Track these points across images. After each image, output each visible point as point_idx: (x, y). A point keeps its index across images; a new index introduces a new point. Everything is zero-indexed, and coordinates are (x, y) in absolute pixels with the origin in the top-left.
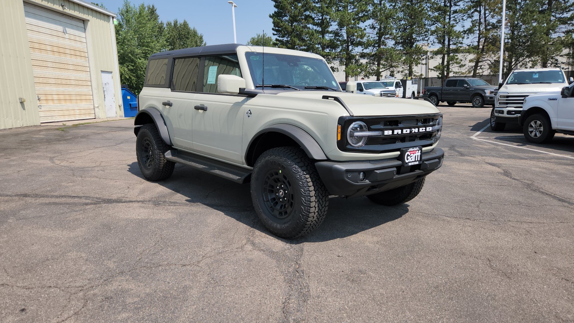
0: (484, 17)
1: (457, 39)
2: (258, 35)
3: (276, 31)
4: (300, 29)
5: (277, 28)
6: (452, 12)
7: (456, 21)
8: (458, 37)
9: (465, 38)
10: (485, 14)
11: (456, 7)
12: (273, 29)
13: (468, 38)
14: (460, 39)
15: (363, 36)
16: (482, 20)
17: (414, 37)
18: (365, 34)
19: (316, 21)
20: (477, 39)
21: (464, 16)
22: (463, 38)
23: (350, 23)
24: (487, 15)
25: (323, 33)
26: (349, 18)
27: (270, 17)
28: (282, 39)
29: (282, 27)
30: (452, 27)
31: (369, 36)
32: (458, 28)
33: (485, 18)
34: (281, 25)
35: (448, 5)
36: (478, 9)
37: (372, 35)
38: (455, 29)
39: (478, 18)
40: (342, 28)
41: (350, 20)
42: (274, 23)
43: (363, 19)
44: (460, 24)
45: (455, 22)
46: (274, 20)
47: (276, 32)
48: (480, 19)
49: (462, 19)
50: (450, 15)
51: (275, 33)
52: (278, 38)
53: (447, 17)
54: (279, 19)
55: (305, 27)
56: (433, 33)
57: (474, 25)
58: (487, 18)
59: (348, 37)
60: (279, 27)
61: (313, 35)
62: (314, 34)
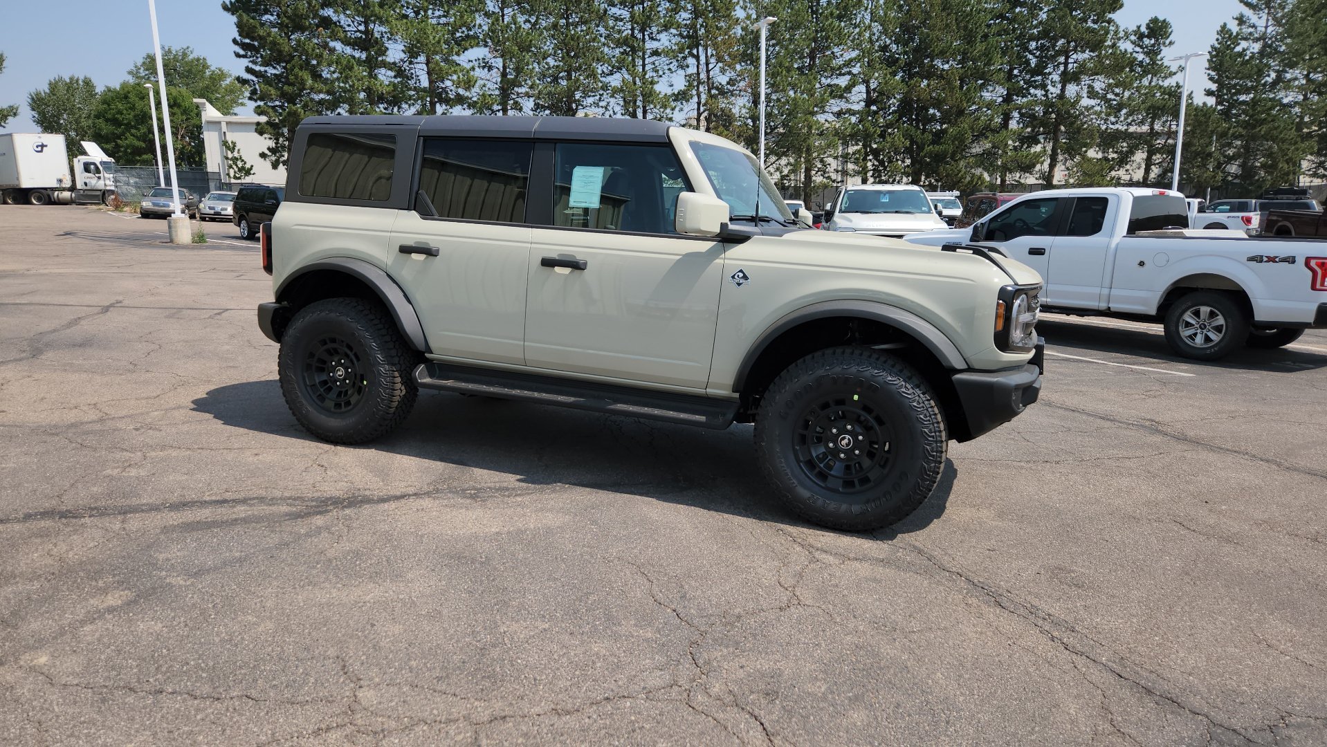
0: (705, 69)
1: (662, 110)
2: (167, 49)
3: (244, 46)
4: (313, 50)
5: (247, 41)
6: (648, 51)
7: (657, 71)
8: (665, 107)
9: (677, 109)
10: (707, 64)
11: (653, 42)
12: (235, 41)
13: (681, 110)
14: (668, 111)
15: (472, 83)
16: (703, 76)
17: (577, 97)
18: (476, 81)
19: (349, 34)
20: (695, 114)
21: (671, 63)
22: (673, 109)
23: (437, 49)
24: (711, 66)
25: (372, 64)
26: (437, 39)
27: (225, 8)
28: (262, 69)
29: (261, 38)
30: (652, 83)
31: (484, 86)
32: (662, 88)
33: (708, 71)
34: (261, 34)
35: (640, 36)
36: (695, 52)
37: (489, 82)
38: (657, 88)
39: (695, 71)
40: (414, 57)
41: (439, 42)
42: (240, 26)
43: (463, 44)
44: (664, 79)
45: (655, 74)
46: (240, 17)
47: (244, 50)
48: (698, 74)
49: (669, 69)
50: (644, 59)
51: (242, 52)
52: (251, 65)
53: (639, 62)
54: (254, 18)
55: (325, 46)
56: (615, 91)
57: (690, 86)
58: (711, 73)
59: (431, 82)
60: (253, 39)
61: (351, 68)
62: (353, 67)
